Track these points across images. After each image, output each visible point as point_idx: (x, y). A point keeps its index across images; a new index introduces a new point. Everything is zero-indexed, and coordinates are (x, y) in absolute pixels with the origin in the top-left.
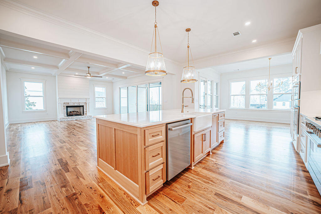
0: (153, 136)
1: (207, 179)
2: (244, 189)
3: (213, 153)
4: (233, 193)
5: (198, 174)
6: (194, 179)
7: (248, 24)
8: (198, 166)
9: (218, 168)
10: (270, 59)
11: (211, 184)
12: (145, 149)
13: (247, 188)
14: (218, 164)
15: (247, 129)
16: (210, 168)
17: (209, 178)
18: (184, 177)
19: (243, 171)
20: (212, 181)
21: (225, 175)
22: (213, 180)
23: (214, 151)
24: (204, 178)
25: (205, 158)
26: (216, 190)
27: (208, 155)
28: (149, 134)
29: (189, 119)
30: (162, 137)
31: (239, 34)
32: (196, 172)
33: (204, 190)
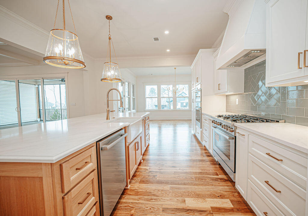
0: (77, 169)
1: (148, 195)
2: (184, 190)
3: (143, 160)
4: (177, 200)
5: (137, 193)
6: (135, 201)
7: (167, 32)
8: (133, 181)
9: (154, 176)
10: (175, 68)
11: (155, 199)
12: (63, 198)
13: (185, 188)
14: (153, 171)
15: (160, 128)
16: (147, 180)
17: (150, 193)
18: (121, 206)
19: (175, 171)
20: (154, 195)
21: (163, 181)
22: (155, 193)
23: (144, 157)
24: (145, 196)
25: (137, 169)
26: (162, 205)
27: (140, 163)
28: (70, 168)
29: (121, 129)
30: (92, 165)
31: (158, 40)
32: (133, 190)
33: (150, 211)
